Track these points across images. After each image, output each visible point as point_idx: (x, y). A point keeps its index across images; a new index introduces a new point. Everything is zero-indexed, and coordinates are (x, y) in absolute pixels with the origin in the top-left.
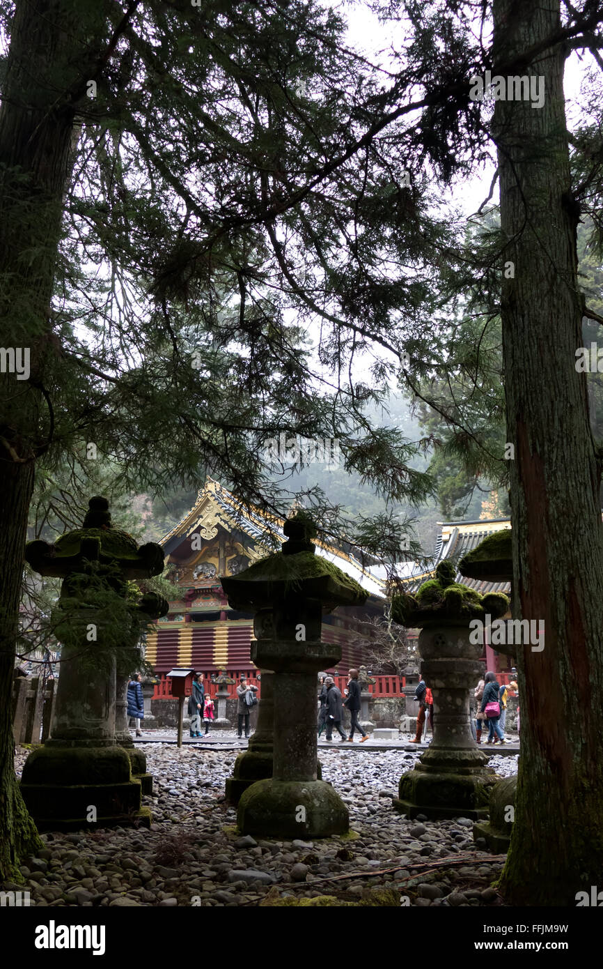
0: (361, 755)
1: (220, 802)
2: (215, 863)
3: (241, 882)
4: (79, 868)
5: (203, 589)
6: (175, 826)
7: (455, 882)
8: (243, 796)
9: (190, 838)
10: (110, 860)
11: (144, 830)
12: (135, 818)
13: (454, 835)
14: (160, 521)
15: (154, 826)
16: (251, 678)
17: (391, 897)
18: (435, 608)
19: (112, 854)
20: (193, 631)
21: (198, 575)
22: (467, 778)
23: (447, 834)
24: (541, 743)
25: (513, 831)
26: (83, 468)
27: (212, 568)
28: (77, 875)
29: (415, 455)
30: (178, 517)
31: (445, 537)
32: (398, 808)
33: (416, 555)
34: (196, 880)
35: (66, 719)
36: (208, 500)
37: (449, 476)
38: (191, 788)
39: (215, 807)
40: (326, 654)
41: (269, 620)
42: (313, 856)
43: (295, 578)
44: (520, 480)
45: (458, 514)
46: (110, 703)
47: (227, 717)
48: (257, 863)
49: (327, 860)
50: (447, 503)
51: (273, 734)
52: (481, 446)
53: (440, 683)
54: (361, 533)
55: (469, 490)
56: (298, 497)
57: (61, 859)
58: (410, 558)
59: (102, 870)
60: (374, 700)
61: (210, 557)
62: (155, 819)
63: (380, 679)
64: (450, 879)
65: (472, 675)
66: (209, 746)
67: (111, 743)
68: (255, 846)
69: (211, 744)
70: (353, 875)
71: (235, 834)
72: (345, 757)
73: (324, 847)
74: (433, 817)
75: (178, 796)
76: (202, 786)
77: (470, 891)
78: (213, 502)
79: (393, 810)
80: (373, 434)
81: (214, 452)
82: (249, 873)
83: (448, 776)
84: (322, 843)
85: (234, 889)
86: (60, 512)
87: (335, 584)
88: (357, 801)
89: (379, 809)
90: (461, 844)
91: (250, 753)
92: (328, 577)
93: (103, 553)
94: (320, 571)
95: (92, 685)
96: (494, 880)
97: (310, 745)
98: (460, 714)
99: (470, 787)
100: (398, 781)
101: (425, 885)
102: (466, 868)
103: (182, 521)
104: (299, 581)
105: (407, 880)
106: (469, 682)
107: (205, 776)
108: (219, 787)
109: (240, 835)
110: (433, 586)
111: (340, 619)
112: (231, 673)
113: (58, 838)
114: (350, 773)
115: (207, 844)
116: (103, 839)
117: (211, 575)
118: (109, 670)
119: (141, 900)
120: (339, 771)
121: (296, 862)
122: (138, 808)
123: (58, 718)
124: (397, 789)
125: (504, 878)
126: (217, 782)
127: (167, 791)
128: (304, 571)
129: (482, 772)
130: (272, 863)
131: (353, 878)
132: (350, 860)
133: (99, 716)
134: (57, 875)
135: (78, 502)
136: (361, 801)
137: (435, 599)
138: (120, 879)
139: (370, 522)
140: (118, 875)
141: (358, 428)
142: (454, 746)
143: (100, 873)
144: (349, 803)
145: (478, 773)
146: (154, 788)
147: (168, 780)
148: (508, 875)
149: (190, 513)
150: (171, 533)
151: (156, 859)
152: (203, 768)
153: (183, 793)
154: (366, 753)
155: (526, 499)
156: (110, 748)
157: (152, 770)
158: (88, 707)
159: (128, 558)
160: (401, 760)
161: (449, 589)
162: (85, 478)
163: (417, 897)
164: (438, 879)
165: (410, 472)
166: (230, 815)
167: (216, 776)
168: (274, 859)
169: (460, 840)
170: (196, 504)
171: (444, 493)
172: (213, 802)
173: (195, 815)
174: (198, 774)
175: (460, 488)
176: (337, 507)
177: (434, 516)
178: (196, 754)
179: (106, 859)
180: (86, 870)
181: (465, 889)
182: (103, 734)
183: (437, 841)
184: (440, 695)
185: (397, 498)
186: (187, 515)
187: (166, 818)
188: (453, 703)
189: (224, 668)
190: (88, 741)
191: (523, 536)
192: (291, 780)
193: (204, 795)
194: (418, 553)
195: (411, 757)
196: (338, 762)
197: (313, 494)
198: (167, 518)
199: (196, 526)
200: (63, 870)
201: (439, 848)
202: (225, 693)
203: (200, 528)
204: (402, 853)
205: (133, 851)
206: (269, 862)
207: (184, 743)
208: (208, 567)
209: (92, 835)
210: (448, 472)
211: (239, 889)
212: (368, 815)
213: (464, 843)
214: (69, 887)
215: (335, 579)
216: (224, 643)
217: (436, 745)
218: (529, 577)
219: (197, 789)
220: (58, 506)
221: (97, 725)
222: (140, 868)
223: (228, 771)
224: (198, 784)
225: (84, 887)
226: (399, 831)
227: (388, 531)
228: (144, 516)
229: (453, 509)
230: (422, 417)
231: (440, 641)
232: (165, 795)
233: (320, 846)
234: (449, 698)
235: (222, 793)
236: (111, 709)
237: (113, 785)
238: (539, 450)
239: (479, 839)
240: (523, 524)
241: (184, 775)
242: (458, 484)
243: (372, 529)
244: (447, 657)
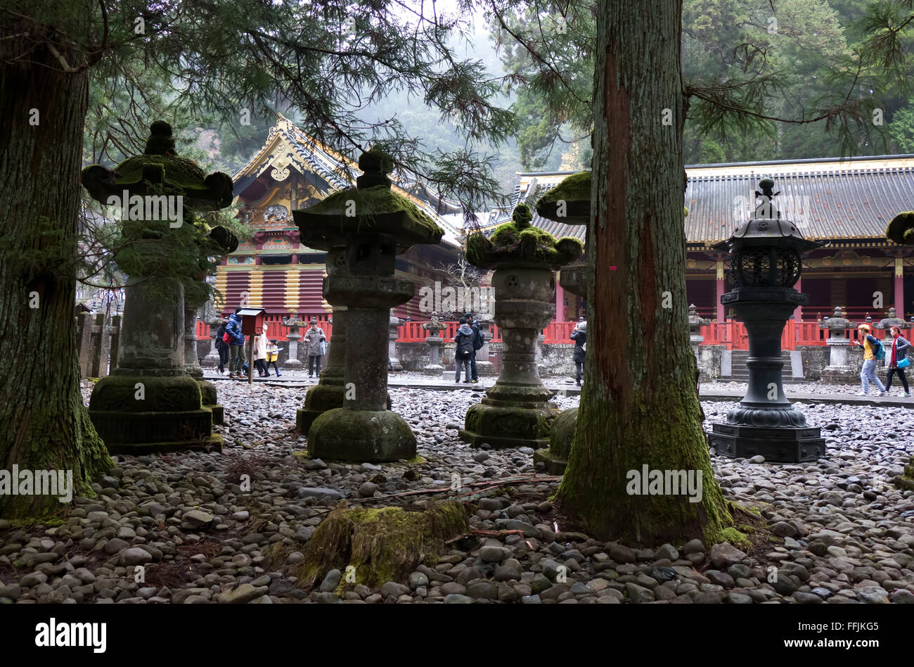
0: (430, 394)
1: (291, 431)
2: (285, 482)
3: (311, 497)
4: (151, 485)
5: (273, 232)
6: (247, 452)
7: (514, 497)
8: (313, 424)
9: (262, 461)
10: (181, 479)
11: (215, 454)
12: (206, 444)
13: (515, 461)
14: (228, 161)
15: (226, 451)
16: (323, 321)
17: (454, 508)
18: (509, 250)
19: (185, 473)
20: (264, 274)
21: (269, 218)
22: (531, 411)
23: (510, 460)
24: (604, 373)
25: (571, 452)
26: (143, 96)
27: (284, 211)
28: (150, 492)
29: (498, 93)
30: (247, 157)
31: (523, 188)
32: (463, 438)
33: (494, 193)
34: (268, 496)
35: (133, 349)
36: (279, 139)
37: (530, 124)
38: (262, 419)
39: (286, 436)
40: (399, 290)
41: (342, 258)
42: (381, 476)
43: (370, 212)
44: (605, 115)
45: (537, 165)
46: (178, 334)
47: (298, 358)
48: (327, 482)
49: (394, 479)
50: (528, 153)
51: (344, 368)
52: (566, 86)
53: (510, 323)
54: (438, 169)
55: (550, 140)
56: (375, 127)
57: (133, 477)
58: (488, 196)
59: (174, 487)
60: (444, 345)
61: (282, 199)
62: (227, 445)
63: (451, 325)
64: (510, 495)
65: (542, 316)
66: (280, 383)
67: (180, 373)
68: (324, 468)
69: (283, 382)
70: (418, 491)
71: (305, 458)
72: (415, 395)
73: (392, 470)
74: (496, 446)
75: (249, 426)
76: (273, 418)
77: (528, 504)
78: (285, 142)
79: (459, 440)
80: (456, 67)
81: (286, 75)
82: (319, 490)
83: (513, 409)
84: (390, 466)
85: (304, 504)
86: (120, 143)
87: (410, 221)
88: (424, 432)
89: (445, 439)
90: (521, 468)
91: (321, 386)
92: (403, 212)
93: (166, 181)
94: (396, 207)
95: (159, 315)
96: (551, 495)
97: (381, 377)
98: (528, 353)
99: (533, 420)
100: (464, 416)
101: (486, 499)
102: (525, 486)
103: (252, 161)
104: (374, 215)
105: (470, 495)
106: (538, 323)
107: (276, 410)
108: (290, 419)
109: (310, 459)
110: (509, 229)
111: (414, 265)
112: (302, 316)
113: (129, 460)
114: (419, 409)
115: (279, 466)
116: (174, 460)
117: (283, 218)
118: (176, 298)
119: (214, 513)
120: (408, 407)
121: (364, 481)
122: (209, 434)
123: (125, 348)
124: (464, 422)
125: (559, 494)
126: (288, 414)
127: (238, 421)
128: (379, 206)
129: (545, 406)
130: (342, 482)
131: (418, 494)
132: (416, 480)
133: (167, 346)
134: (130, 491)
135: (139, 133)
136: (428, 433)
137: (511, 241)
138: (193, 495)
139: (449, 158)
140: (190, 491)
141: (440, 60)
142: (520, 382)
143: (172, 489)
144: (417, 433)
145: (541, 407)
146: (225, 419)
147: (239, 412)
148: (564, 490)
149: (260, 152)
150: (240, 173)
151: (226, 478)
152: (274, 402)
153: (255, 423)
154: (435, 392)
155: (609, 134)
156: (180, 378)
157: (222, 402)
158: (155, 337)
159: (195, 187)
160: (468, 398)
161: (525, 231)
162: (146, 107)
163: (478, 509)
164: (499, 495)
165: (492, 109)
166: (300, 442)
167: (287, 409)
168: (343, 479)
169: (520, 465)
170: (267, 143)
171: (525, 142)
172: (284, 431)
173: (266, 443)
174: (269, 407)
175: (541, 138)
176: (415, 140)
177: (513, 167)
178: (267, 390)
179: (178, 477)
180: (158, 486)
181: (523, 503)
182: (172, 364)
183: (499, 466)
184: (510, 334)
185: (477, 137)
186: (257, 155)
187: (238, 444)
188: (522, 342)
189: (295, 311)
190: (157, 370)
191: (603, 173)
192: (361, 410)
193: (276, 425)
194: (495, 191)
195: (478, 396)
196: (407, 399)
197: (390, 126)
198: (236, 158)
199: (267, 166)
200: (135, 486)
201: (500, 471)
202: (296, 335)
203: (271, 168)
204: (466, 475)
205: (205, 471)
206: (339, 481)
207: (255, 381)
208: (279, 209)
209: (164, 457)
210: (530, 120)
211: (309, 504)
212: (435, 444)
213: (524, 467)
214: (141, 502)
215: (410, 214)
216: (295, 287)
217: (503, 381)
218: (606, 214)
219: (268, 420)
220: (117, 137)
221: (166, 355)
222: (212, 485)
223: (298, 405)
224: (269, 416)
225: (156, 501)
226: (464, 457)
227: (466, 168)
228: (211, 154)
229: (533, 159)
230: (507, 61)
231: (512, 282)
232: (237, 425)
233: (387, 469)
234: (518, 338)
235: (293, 423)
236: (179, 341)
237: (183, 412)
238: (626, 84)
239: (539, 463)
240: (604, 160)
241: (255, 408)
242: (540, 134)
243: (450, 165)
244: (519, 298)
